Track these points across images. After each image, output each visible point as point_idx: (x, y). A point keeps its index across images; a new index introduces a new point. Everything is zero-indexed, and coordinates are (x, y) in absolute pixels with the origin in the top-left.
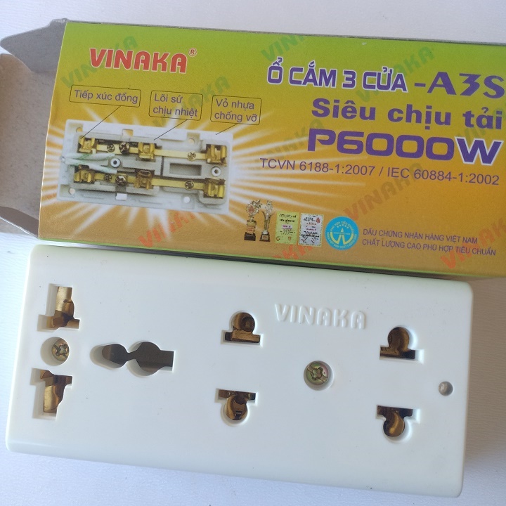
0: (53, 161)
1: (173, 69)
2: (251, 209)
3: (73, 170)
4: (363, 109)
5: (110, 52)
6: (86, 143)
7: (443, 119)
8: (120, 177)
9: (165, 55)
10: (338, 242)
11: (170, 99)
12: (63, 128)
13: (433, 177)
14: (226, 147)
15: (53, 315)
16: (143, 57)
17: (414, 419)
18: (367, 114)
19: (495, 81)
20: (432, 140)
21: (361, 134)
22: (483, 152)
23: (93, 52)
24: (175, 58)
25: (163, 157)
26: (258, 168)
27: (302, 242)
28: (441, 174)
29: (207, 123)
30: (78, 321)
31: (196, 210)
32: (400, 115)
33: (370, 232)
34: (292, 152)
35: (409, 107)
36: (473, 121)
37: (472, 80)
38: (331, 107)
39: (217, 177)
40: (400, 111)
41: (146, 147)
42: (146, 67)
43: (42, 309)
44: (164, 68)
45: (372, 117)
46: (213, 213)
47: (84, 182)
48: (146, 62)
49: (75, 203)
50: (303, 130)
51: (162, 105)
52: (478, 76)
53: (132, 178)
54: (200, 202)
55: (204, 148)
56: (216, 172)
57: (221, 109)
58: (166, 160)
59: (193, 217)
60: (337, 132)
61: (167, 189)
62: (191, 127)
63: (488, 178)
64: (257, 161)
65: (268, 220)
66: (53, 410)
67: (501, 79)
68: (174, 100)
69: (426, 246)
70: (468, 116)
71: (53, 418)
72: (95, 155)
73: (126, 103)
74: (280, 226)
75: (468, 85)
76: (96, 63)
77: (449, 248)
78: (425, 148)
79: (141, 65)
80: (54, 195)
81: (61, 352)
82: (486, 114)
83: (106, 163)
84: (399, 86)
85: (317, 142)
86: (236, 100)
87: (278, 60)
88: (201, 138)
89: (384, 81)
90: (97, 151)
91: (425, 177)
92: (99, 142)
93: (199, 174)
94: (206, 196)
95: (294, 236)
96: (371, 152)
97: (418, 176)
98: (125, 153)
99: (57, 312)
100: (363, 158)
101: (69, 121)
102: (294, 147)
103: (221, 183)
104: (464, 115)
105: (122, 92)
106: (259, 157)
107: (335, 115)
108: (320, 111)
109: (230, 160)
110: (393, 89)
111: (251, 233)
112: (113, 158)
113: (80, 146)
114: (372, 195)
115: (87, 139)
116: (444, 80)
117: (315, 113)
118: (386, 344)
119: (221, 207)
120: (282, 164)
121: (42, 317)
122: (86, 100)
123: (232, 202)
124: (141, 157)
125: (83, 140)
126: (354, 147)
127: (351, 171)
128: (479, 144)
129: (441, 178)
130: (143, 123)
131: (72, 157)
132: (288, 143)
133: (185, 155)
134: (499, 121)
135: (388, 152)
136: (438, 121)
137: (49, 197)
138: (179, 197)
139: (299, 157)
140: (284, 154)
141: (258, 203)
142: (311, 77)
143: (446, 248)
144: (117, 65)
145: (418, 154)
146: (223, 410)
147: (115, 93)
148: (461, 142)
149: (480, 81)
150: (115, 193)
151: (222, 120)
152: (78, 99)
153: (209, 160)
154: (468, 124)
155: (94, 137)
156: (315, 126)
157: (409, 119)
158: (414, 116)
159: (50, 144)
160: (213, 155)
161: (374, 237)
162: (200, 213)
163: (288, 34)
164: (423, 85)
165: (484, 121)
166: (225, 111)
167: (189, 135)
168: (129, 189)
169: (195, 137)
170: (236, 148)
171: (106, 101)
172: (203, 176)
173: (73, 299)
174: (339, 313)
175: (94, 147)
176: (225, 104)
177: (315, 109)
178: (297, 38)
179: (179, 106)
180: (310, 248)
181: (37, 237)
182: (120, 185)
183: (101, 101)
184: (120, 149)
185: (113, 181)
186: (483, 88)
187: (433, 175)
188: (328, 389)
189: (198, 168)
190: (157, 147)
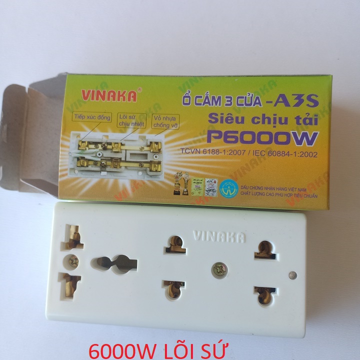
0: (65, 155)
1: (129, 100)
2: (177, 177)
3: (76, 159)
4: (237, 118)
5: (93, 92)
6: (83, 144)
7: (283, 121)
8: (103, 163)
9: (124, 92)
10: (227, 194)
11: (128, 117)
12: (69, 136)
13: (279, 155)
14: (161, 143)
15: (68, 241)
16: (112, 94)
17: (276, 293)
18: (240, 121)
19: (313, 97)
20: (278, 134)
21: (237, 132)
22: (307, 139)
23: (83, 92)
24: (130, 94)
25: (126, 150)
26: (180, 154)
27: (206, 195)
28: (283, 152)
29: (149, 130)
30: (83, 245)
31: (146, 179)
32: (259, 120)
33: (245, 187)
34: (198, 144)
35: (264, 115)
36: (301, 121)
37: (299, 98)
38: (219, 117)
39: (156, 160)
40: (258, 118)
41: (116, 145)
42: (114, 99)
43: (63, 238)
44: (124, 100)
45: (243, 122)
46: (155, 180)
47: (82, 166)
48: (114, 97)
49: (78, 178)
50: (204, 131)
51: (124, 121)
52: (303, 95)
53: (109, 163)
54: (148, 174)
55: (149, 144)
56: (156, 157)
57: (157, 121)
58: (127, 152)
59: (144, 183)
60: (223, 132)
61: (129, 168)
62: (141, 132)
63: (311, 154)
64: (178, 150)
65: (187, 183)
66: (71, 296)
67: (317, 96)
68: (131, 118)
69: (277, 194)
70: (298, 118)
71: (71, 300)
72: (88, 151)
73: (104, 121)
74: (193, 186)
75: (297, 101)
76: (85, 98)
77: (291, 195)
78: (273, 138)
79: (111, 98)
80: (66, 174)
81: (74, 262)
82: (309, 117)
83: (94, 155)
84: (257, 103)
85: (212, 138)
86: (165, 116)
87: (188, 92)
88: (147, 138)
89: (249, 101)
90: (89, 149)
91: (274, 155)
92: (90, 143)
93: (147, 159)
94: (151, 171)
95: (202, 191)
96: (243, 142)
97: (270, 154)
98: (105, 149)
99: (70, 239)
100: (239, 145)
101: (72, 132)
102: (199, 141)
103: (159, 163)
104: (295, 118)
105: (101, 114)
106: (180, 147)
107: (222, 122)
108: (213, 120)
109: (163, 150)
110: (254, 105)
111: (178, 191)
112: (98, 152)
113: (79, 146)
114: (245, 166)
115: (83, 142)
116: (283, 99)
117: (210, 121)
118: (258, 251)
119: (160, 177)
120: (193, 151)
121: (62, 243)
122: (81, 120)
123: (166, 174)
124: (114, 150)
125: (80, 142)
126: (233, 140)
127: (232, 153)
128: (305, 135)
129: (283, 155)
130: (114, 131)
131: (75, 153)
132: (196, 139)
133: (138, 148)
134: (316, 120)
135: (252, 142)
136: (280, 123)
137: (63, 175)
138: (136, 172)
139: (202, 146)
140: (194, 145)
141: (180, 174)
142: (207, 101)
143: (289, 195)
144: (97, 99)
145: (270, 142)
146: (166, 292)
147: (97, 115)
148: (294, 134)
149: (304, 98)
150: (100, 171)
151: (158, 127)
152: (77, 119)
153: (152, 151)
154: (298, 123)
155: (87, 140)
156: (211, 129)
157: (263, 122)
158: (266, 120)
159: (62, 146)
160: (154, 147)
161: (247, 190)
162: (148, 181)
163: (193, 76)
164: (271, 102)
165: (308, 121)
166: (159, 122)
167: (140, 137)
168: (108, 169)
169: (143, 138)
170: (166, 143)
171: (93, 120)
172: (149, 160)
173: (79, 232)
174: (230, 234)
175: (87, 146)
176: (159, 118)
177: (210, 119)
178: (198, 78)
179: (134, 121)
180: (211, 198)
181: (58, 198)
182: (103, 167)
183: (90, 120)
184: (102, 147)
185: (99, 165)
186: (306, 102)
187: (279, 154)
188: (226, 278)
189: (146, 155)
190: (122, 144)
